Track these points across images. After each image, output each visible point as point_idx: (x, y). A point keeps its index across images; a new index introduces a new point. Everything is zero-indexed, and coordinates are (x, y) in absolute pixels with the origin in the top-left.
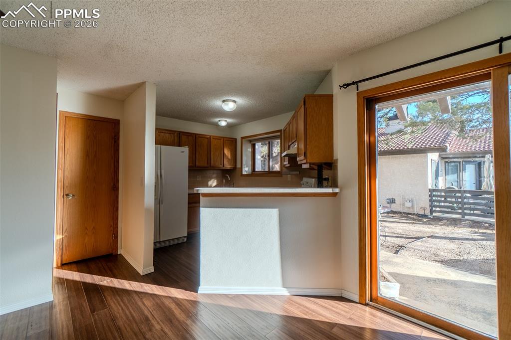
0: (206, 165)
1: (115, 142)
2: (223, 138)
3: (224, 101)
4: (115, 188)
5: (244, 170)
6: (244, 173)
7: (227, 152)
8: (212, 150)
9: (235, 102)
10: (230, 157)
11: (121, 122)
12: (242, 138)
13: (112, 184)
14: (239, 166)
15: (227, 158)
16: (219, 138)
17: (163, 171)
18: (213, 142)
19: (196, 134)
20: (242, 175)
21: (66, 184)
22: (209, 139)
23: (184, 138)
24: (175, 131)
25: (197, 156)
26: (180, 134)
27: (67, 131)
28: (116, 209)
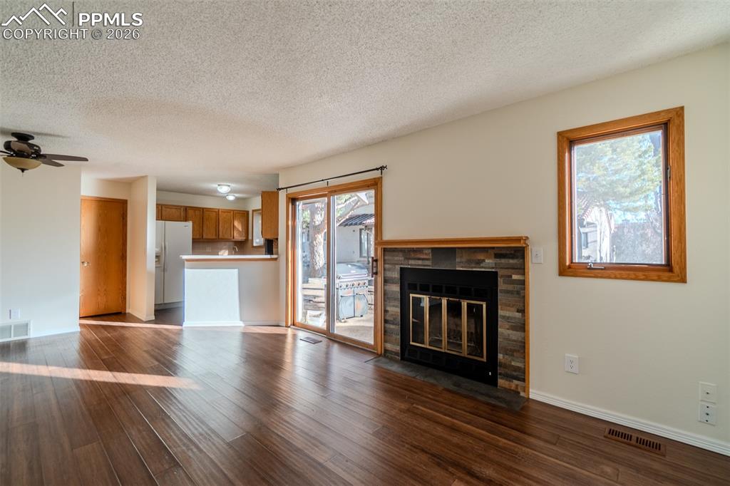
0: (214, 237)
1: (123, 219)
2: (233, 211)
3: (219, 185)
4: (123, 257)
5: (255, 241)
6: (255, 245)
7: (238, 225)
8: (221, 223)
9: (229, 186)
10: (240, 229)
11: (128, 202)
12: (253, 211)
13: (121, 254)
14: (250, 238)
15: (238, 230)
16: (229, 211)
17: (167, 244)
18: (222, 216)
19: (203, 209)
20: (253, 247)
21: (83, 253)
22: (217, 212)
23: (190, 212)
24: (181, 206)
25: (205, 228)
26: (186, 209)
27: (83, 211)
28: (124, 275)
